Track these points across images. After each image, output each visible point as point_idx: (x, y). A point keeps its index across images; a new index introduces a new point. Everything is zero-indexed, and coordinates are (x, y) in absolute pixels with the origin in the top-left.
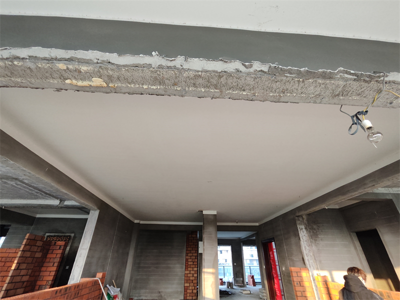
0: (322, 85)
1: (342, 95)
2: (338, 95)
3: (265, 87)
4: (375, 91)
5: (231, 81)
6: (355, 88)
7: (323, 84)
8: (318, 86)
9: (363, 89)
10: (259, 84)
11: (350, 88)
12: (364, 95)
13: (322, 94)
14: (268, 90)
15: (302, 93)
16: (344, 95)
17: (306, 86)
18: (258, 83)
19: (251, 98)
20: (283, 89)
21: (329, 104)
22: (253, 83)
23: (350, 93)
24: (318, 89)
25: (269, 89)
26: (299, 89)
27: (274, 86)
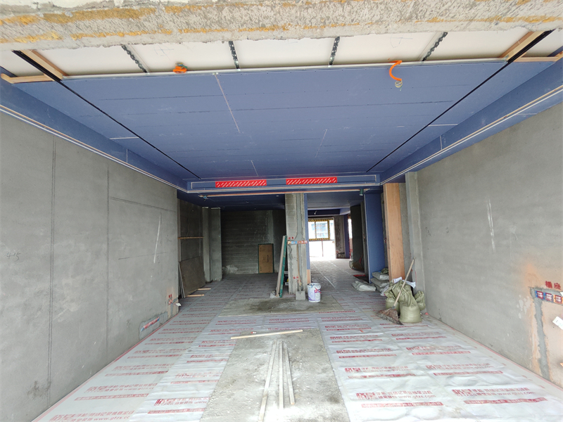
0: (380, 6)
1: (417, 17)
2: (410, 18)
3: (292, 18)
4: (467, 8)
5: (239, 14)
6: (433, 5)
7: (381, 4)
8: (375, 8)
9: (446, 6)
10: (281, 13)
11: (425, 7)
12: (451, 15)
13: (385, 18)
14: (299, 22)
15: (352, 21)
16: (419, 17)
17: (355, 9)
18: (279, 13)
19: (279, 36)
20: (322, 18)
21: (400, 32)
22: (272, 13)
23: (428, 13)
24: (377, 12)
25: (300, 20)
26: (346, 15)
27: (305, 14)
